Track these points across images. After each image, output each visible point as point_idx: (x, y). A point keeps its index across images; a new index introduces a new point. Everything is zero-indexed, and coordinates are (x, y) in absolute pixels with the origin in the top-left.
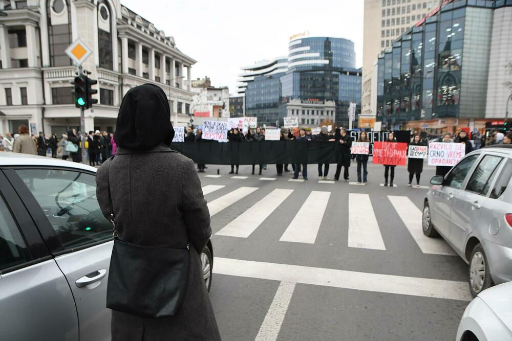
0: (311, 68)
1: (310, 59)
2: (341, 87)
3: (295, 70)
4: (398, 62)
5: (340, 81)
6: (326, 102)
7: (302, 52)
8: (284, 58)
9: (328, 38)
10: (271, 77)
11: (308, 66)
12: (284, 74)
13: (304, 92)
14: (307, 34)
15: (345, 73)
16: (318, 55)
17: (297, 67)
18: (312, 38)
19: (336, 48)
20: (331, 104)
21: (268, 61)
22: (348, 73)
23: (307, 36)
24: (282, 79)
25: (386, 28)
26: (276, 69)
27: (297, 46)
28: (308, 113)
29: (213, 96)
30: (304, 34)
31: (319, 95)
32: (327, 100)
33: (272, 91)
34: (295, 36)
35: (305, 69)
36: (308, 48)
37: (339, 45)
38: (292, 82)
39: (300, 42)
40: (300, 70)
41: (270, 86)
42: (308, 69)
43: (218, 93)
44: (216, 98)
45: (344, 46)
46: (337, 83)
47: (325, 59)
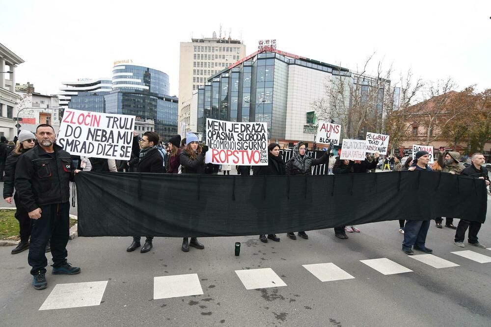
0: (134, 91)
1: (133, 83)
2: (158, 109)
3: (119, 90)
4: (217, 93)
5: (158, 104)
6: (146, 120)
7: (125, 77)
8: (107, 80)
9: (148, 69)
10: (95, 94)
11: (132, 89)
12: (108, 93)
13: (128, 110)
14: (130, 62)
15: (162, 99)
16: (140, 81)
17: (121, 88)
18: (135, 66)
19: (155, 78)
20: (151, 122)
21: (91, 80)
22: (164, 99)
23: (130, 64)
24: (107, 98)
25: (196, 68)
26: (100, 88)
27: (121, 71)
28: (139, 129)
29: (39, 102)
30: (128, 61)
31: (141, 114)
32: (147, 119)
33: (96, 106)
34: (120, 62)
35: (129, 91)
36: (131, 74)
37: (157, 76)
38: (117, 101)
39: (124, 68)
40: (124, 91)
41: (95, 102)
42: (131, 91)
43: (46, 101)
44: (43, 106)
45: (161, 77)
46: (156, 106)
47: (146, 85)
